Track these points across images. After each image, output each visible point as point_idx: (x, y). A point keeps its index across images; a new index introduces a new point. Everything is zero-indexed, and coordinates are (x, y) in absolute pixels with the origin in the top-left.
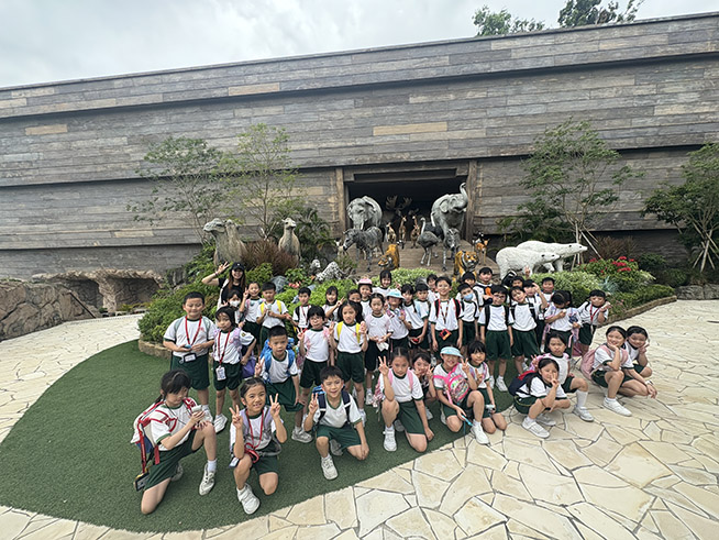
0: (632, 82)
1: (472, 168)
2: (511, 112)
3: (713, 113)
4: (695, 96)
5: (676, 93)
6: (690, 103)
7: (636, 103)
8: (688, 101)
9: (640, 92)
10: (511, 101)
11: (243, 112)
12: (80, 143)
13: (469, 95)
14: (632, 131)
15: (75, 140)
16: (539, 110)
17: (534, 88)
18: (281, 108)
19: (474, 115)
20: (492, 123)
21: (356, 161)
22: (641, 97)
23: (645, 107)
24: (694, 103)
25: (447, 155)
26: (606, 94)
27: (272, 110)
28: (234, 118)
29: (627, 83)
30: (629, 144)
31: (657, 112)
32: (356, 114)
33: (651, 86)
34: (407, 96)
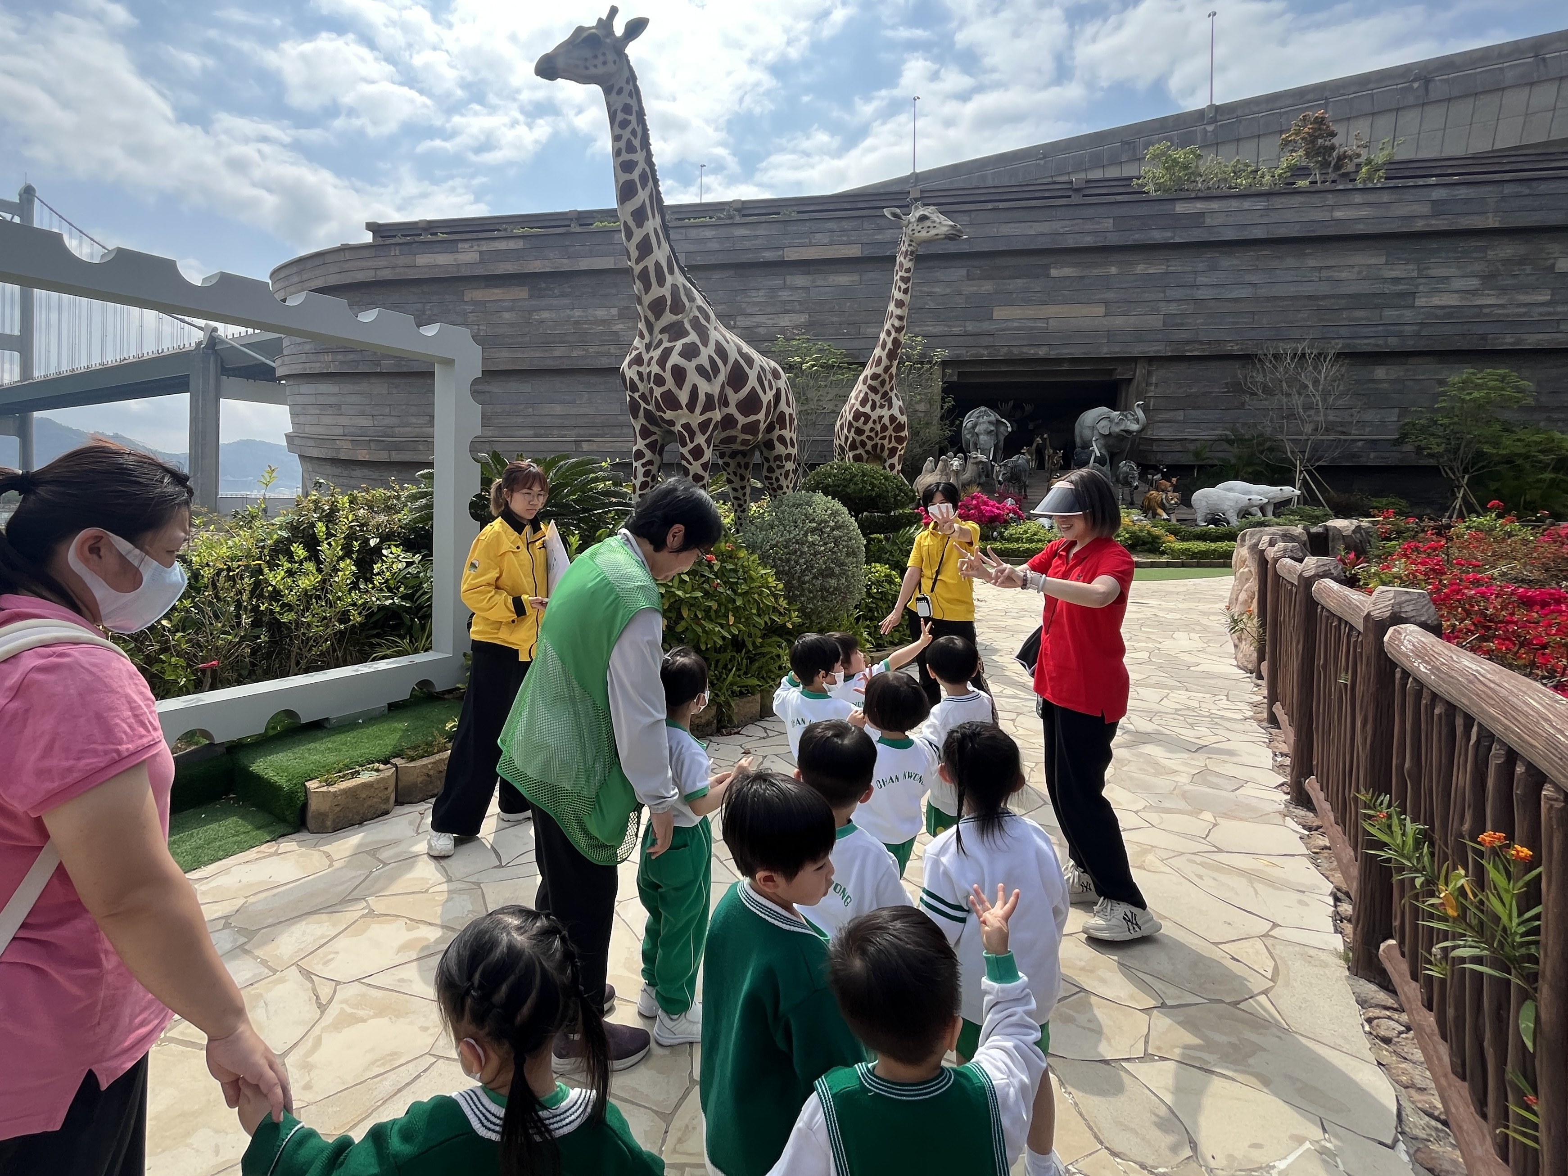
0: (1382, 260)
1: (1140, 371)
2: (1202, 294)
3: (1502, 306)
4: (1474, 283)
5: (1447, 278)
6: (1467, 292)
7: (1389, 288)
8: (1464, 288)
9: (1394, 274)
10: (1202, 280)
11: (800, 280)
12: (545, 315)
13: (1140, 269)
14: (1381, 328)
15: (539, 310)
16: (1244, 292)
17: (1235, 262)
18: (855, 277)
19: (1146, 296)
20: (1173, 308)
21: (966, 354)
22: (1396, 280)
23: (1402, 295)
24: (1474, 292)
25: (1105, 351)
26: (1344, 275)
27: (844, 279)
28: (785, 287)
29: (1373, 261)
30: (1378, 346)
31: (1420, 302)
32: (970, 288)
33: (1410, 267)
34: (1047, 267)
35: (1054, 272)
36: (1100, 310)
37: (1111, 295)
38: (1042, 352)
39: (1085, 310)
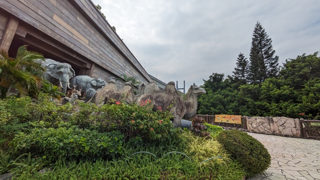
0: (124, 61)
1: (93, 67)
5: (127, 68)
7: (124, 67)
10: (106, 48)
13: (97, 36)
17: (111, 48)
19: (97, 45)
20: (101, 52)
25: (88, 57)
26: (121, 61)
33: (125, 64)
34: (77, 15)
35: (78, 19)
36: (87, 42)
37: (91, 40)
38: (72, 46)
39: (84, 39)
